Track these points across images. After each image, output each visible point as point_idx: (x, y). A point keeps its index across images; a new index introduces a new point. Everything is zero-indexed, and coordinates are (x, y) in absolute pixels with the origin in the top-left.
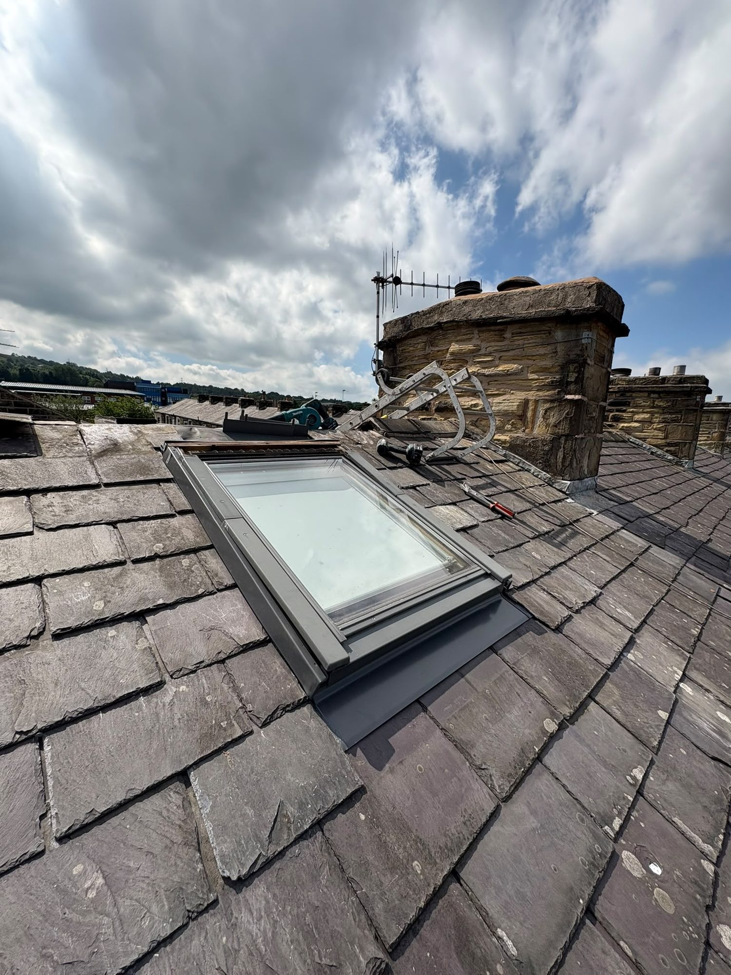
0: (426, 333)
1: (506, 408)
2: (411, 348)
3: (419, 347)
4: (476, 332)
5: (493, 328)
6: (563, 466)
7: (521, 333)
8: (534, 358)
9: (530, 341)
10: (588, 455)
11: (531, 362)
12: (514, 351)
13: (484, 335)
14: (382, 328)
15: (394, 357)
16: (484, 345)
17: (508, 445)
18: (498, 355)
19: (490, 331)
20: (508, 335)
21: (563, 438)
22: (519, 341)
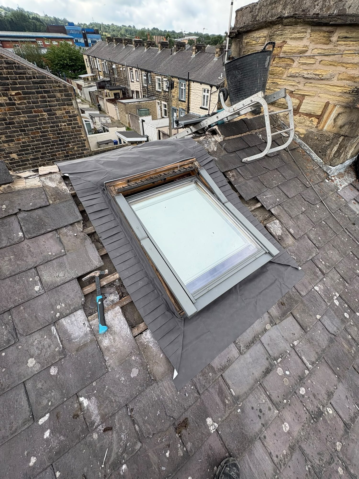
0: (269, 26)
1: (310, 108)
2: (254, 42)
3: (260, 41)
4: (309, 31)
5: (324, 28)
6: (334, 156)
7: (346, 38)
8: (348, 66)
9: (350, 48)
10: (355, 146)
11: (343, 69)
12: (333, 57)
13: (315, 35)
14: (234, 15)
15: (240, 48)
16: (312, 46)
17: (302, 136)
18: (319, 58)
19: (320, 31)
20: (334, 38)
21: (342, 138)
22: (343, 46)
